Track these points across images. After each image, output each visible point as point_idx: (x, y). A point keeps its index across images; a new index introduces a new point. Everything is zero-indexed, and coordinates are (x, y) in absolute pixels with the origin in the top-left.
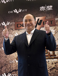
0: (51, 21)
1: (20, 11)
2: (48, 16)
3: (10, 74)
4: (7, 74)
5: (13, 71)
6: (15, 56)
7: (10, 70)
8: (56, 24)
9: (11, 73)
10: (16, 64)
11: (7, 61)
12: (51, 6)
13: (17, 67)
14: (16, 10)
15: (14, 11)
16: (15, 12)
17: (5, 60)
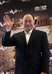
0: (46, 21)
1: (16, 12)
2: (43, 15)
3: (8, 73)
4: (5, 73)
5: (11, 69)
6: (12, 55)
7: (8, 69)
8: (50, 24)
9: (8, 71)
10: (13, 63)
11: (5, 60)
12: (45, 6)
13: (15, 65)
14: (12, 10)
15: (10, 11)
16: (11, 13)
17: (3, 59)
